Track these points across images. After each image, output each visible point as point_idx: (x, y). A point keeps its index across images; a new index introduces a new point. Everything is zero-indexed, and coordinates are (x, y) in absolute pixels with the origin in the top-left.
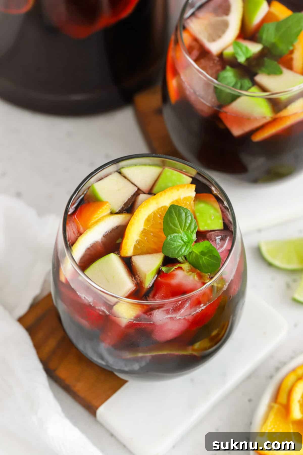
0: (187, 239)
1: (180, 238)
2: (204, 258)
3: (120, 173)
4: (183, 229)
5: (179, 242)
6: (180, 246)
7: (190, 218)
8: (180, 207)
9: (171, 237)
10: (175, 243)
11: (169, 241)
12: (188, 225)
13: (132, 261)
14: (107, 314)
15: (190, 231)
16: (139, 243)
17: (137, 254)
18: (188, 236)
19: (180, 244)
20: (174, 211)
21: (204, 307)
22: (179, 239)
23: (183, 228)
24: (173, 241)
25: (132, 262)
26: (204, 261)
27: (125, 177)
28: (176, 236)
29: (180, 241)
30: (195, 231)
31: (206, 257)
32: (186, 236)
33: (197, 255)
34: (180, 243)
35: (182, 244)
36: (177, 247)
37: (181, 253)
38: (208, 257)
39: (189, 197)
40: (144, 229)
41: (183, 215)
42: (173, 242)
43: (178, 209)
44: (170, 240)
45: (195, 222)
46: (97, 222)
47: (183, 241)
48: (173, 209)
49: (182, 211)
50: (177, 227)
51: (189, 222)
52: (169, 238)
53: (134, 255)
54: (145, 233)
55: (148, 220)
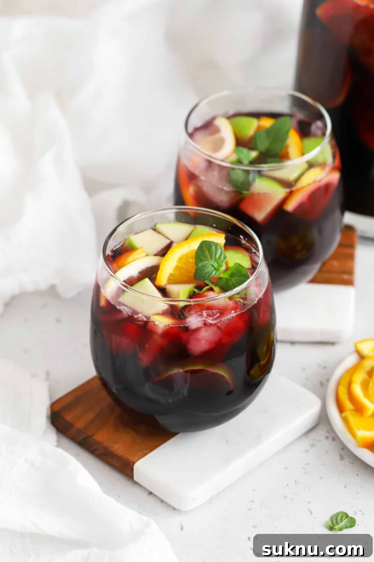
0: (217, 265)
2: (234, 279)
3: (154, 230)
5: (209, 268)
7: (220, 250)
8: (211, 241)
9: (202, 264)
10: (206, 269)
12: (218, 256)
13: (167, 288)
14: (145, 320)
16: (171, 275)
18: (218, 263)
19: (211, 270)
21: (235, 314)
22: (210, 266)
23: (213, 259)
24: (204, 267)
26: (234, 282)
27: (159, 233)
28: (207, 264)
32: (216, 263)
33: (226, 279)
34: (211, 268)
36: (207, 272)
37: (211, 276)
40: (177, 266)
41: (214, 247)
43: (208, 244)
44: (201, 266)
45: (224, 254)
47: (213, 267)
48: (204, 244)
49: (212, 245)
50: (208, 258)
51: (219, 253)
53: (168, 284)
54: (177, 268)
55: (181, 259)
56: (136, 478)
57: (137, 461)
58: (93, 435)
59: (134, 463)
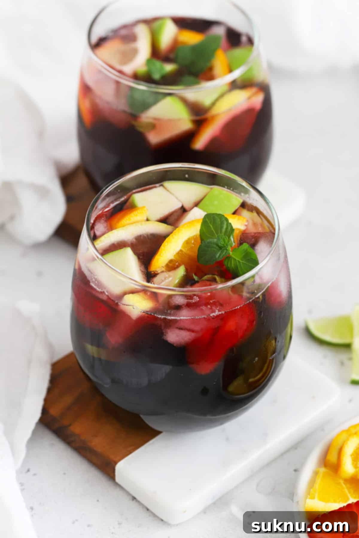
0: (222, 243)
7: (225, 222)
10: (209, 249)
24: (207, 247)
40: (181, 250)
47: (218, 245)
55: (187, 242)
56: (117, 479)
57: (120, 460)
58: (70, 425)
59: (116, 463)
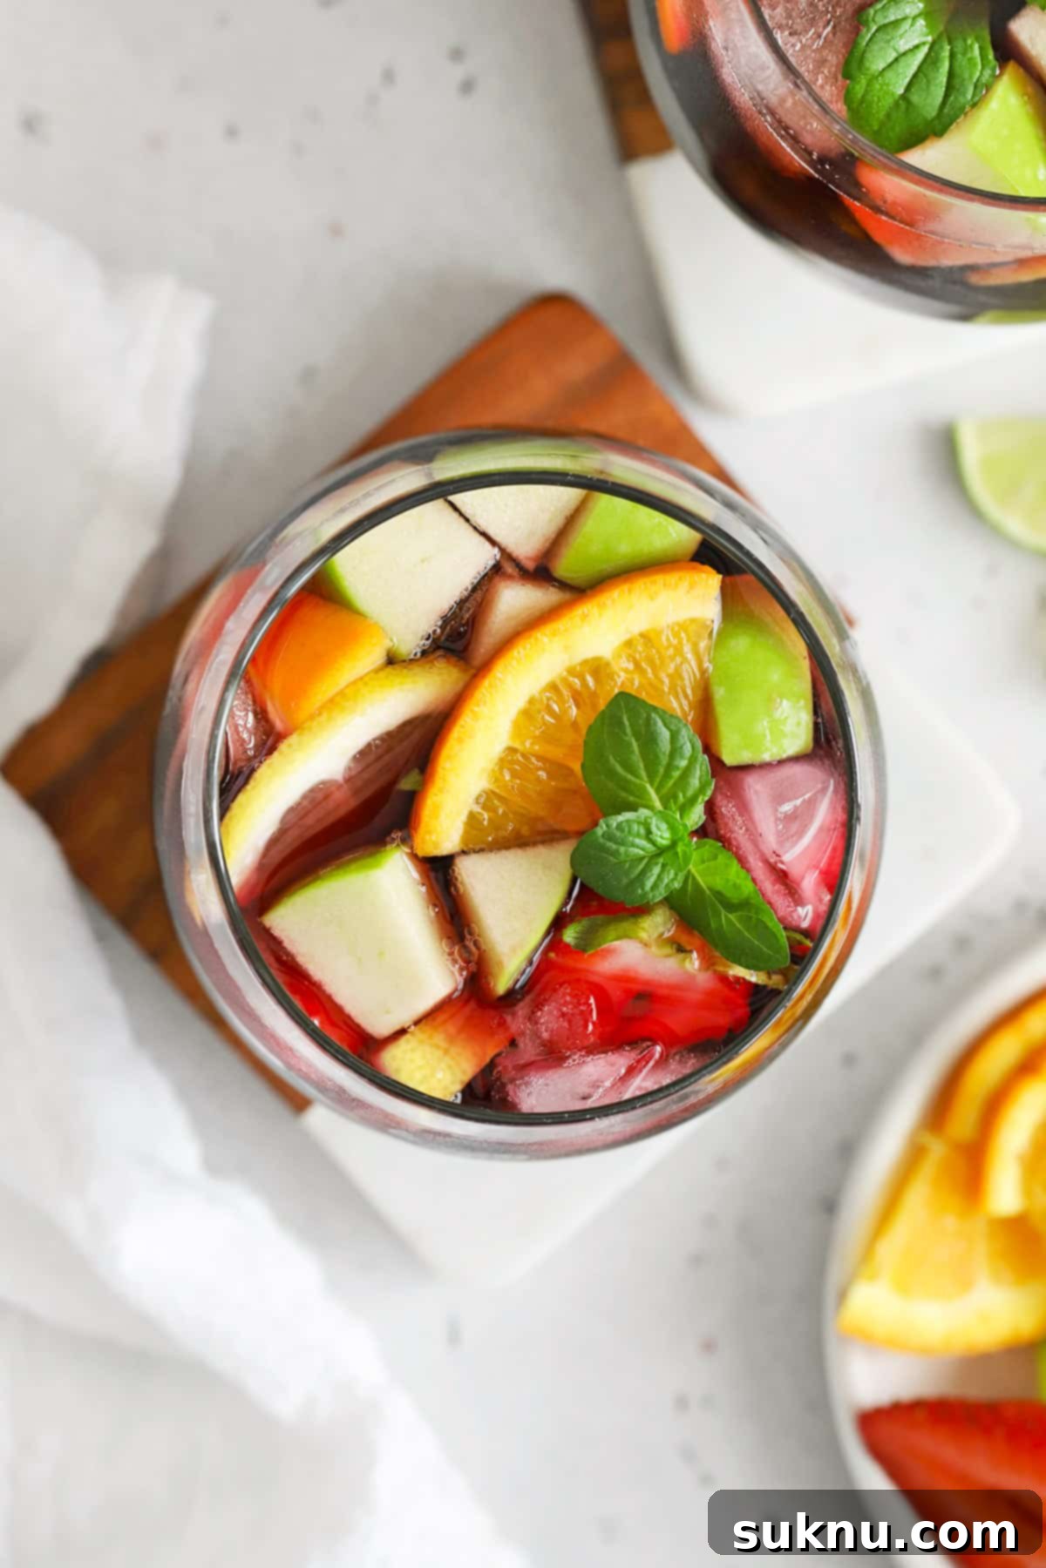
0: (667, 835)
1: (642, 831)
2: (727, 917)
4: (656, 784)
5: (633, 845)
6: (642, 859)
7: (687, 748)
8: (655, 709)
9: (608, 826)
10: (622, 849)
11: (601, 840)
12: (676, 774)
13: (456, 874)
15: (684, 796)
16: (487, 799)
17: (477, 847)
19: (641, 853)
20: (629, 720)
22: (638, 835)
23: (658, 780)
24: (616, 843)
25: (456, 879)
28: (629, 822)
29: (644, 843)
30: (703, 799)
31: (732, 917)
32: (664, 826)
34: (642, 848)
35: (647, 852)
36: (627, 865)
37: (641, 890)
38: (740, 919)
39: (693, 621)
40: (511, 750)
41: (665, 734)
42: (614, 847)
43: (645, 715)
44: (603, 836)
45: (704, 768)
46: (332, 703)
47: (653, 843)
48: (624, 711)
49: (660, 723)
50: (637, 776)
51: (683, 763)
52: (600, 830)
53: (464, 852)
54: (511, 762)
55: (527, 714)
